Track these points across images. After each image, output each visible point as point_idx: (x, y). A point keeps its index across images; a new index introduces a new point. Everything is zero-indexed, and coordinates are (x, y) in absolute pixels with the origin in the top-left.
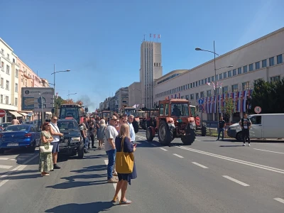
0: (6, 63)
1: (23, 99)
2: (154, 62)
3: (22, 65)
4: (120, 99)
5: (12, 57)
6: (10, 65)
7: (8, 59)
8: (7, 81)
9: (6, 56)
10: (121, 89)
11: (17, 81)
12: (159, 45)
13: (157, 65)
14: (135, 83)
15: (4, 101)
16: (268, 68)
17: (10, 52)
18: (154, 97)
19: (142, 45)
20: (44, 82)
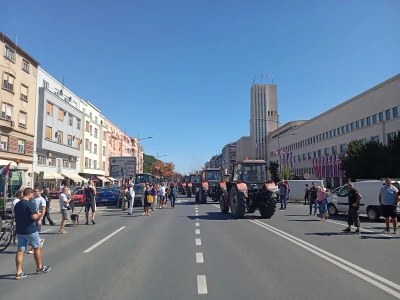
0: (94, 126)
1: (111, 166)
2: (268, 110)
3: (110, 125)
4: (227, 158)
5: (100, 119)
6: (98, 127)
7: (96, 122)
8: (95, 145)
9: (94, 119)
10: (229, 146)
11: (104, 143)
12: (274, 88)
13: (273, 113)
14: (244, 138)
15: (92, 166)
16: (384, 123)
17: (97, 114)
19: (252, 88)
20: (133, 141)
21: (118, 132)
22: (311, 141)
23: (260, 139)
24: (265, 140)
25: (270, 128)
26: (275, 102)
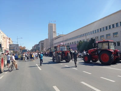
2: (53, 31)
4: (40, 45)
10: (41, 41)
12: (55, 24)
13: (54, 32)
14: (46, 39)
16: (86, 36)
18: (53, 44)
19: (49, 24)
20: (10, 39)
21: (5, 36)
22: (66, 40)
23: (51, 39)
24: (53, 40)
25: (54, 36)
26: (55, 29)
